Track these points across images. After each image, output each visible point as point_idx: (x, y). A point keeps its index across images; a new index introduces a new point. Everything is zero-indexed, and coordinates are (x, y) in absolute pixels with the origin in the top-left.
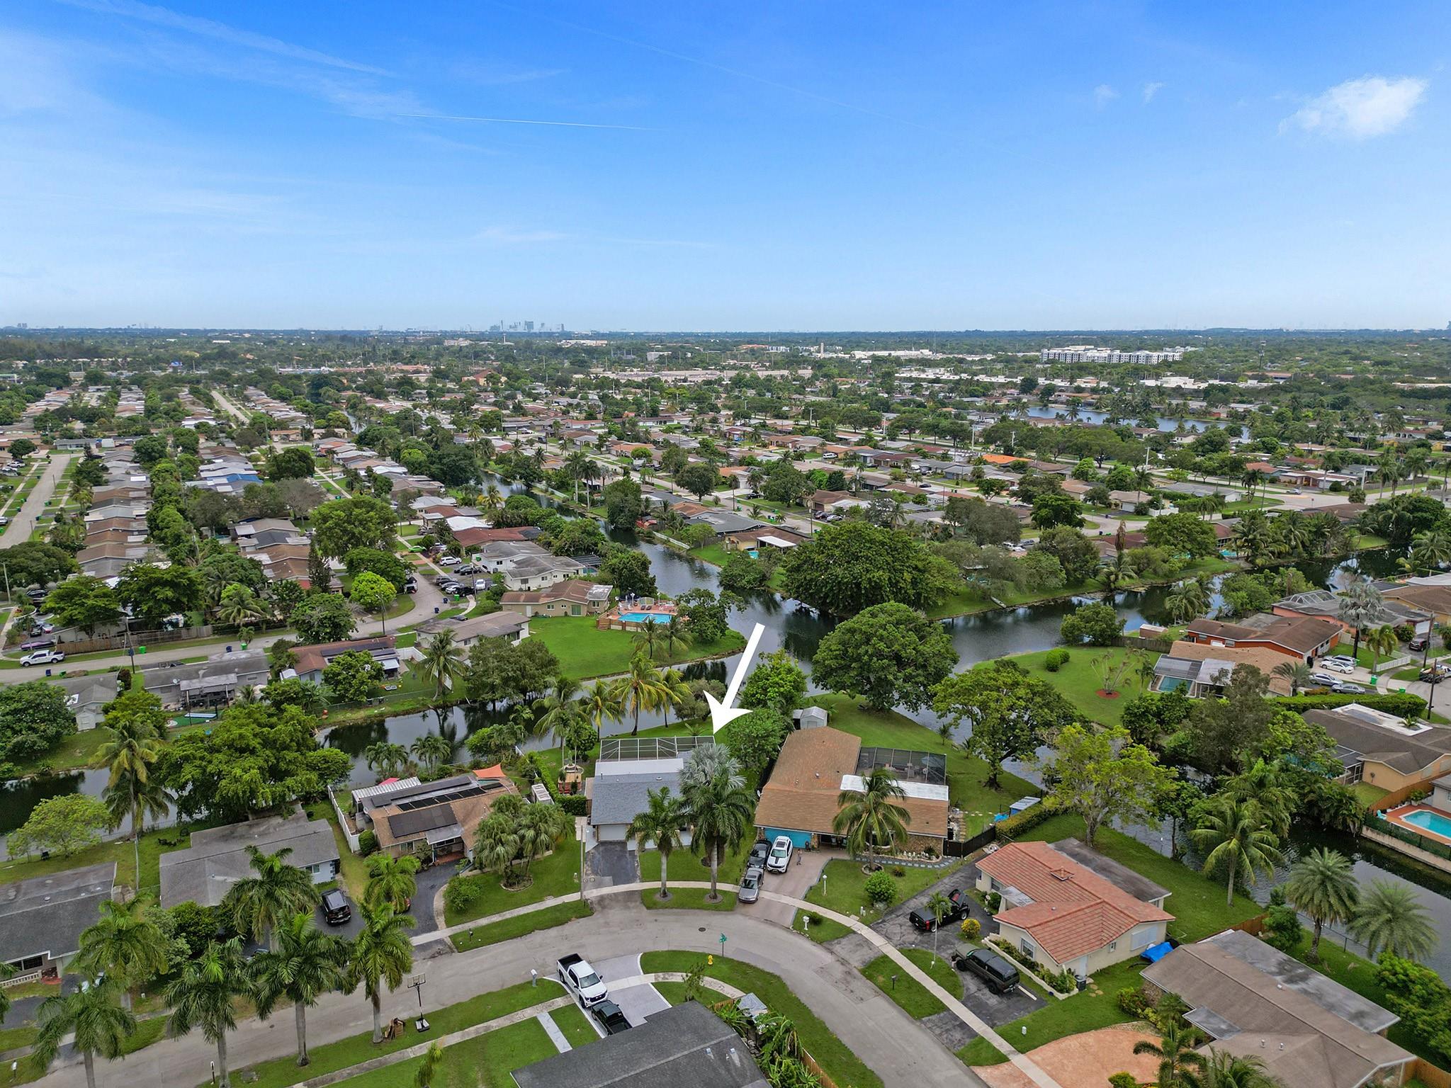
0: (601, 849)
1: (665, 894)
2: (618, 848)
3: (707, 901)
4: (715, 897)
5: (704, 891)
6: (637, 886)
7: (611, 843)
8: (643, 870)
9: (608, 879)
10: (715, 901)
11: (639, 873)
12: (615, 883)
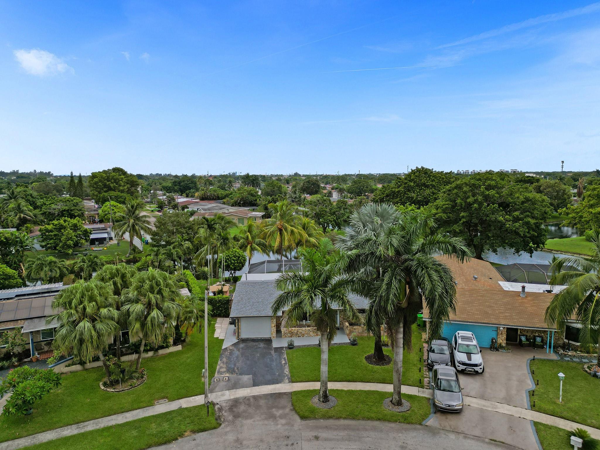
0: (242, 345)
1: (325, 398)
2: (262, 345)
3: (388, 409)
4: (399, 403)
5: (382, 395)
6: (285, 387)
7: (253, 340)
8: (292, 369)
9: (246, 378)
10: (401, 409)
11: (287, 371)
12: (255, 384)
